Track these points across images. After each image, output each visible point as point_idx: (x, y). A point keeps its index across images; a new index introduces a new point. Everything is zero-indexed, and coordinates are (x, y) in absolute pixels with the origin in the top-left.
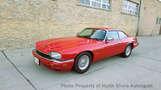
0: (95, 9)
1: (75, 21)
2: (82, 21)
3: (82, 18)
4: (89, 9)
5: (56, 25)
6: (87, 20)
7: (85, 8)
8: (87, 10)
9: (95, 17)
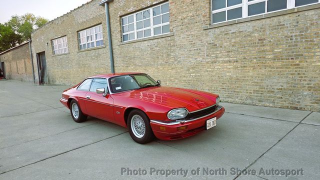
0: (257, 22)
1: (201, 59)
2: (217, 58)
3: (217, 51)
4: (233, 29)
5: (174, 68)
6: (230, 53)
7: (223, 29)
8: (230, 32)
9: (259, 40)
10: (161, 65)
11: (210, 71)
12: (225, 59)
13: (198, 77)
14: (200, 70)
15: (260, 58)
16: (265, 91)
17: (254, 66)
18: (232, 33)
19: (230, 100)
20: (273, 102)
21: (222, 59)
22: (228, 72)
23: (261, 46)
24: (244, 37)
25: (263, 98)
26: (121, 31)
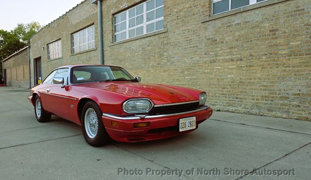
1: (198, 58)
2: (216, 56)
3: (217, 47)
5: (166, 71)
6: (233, 50)
7: (225, 20)
8: (234, 23)
9: (270, 31)
10: (153, 67)
11: (208, 73)
12: (226, 57)
13: (193, 81)
14: (197, 71)
15: (272, 54)
16: (277, 97)
17: (263, 65)
18: (236, 25)
19: (231, 108)
20: (288, 112)
21: (223, 58)
22: (230, 74)
23: (273, 38)
24: (251, 28)
25: (273, 106)
26: (112, 30)
